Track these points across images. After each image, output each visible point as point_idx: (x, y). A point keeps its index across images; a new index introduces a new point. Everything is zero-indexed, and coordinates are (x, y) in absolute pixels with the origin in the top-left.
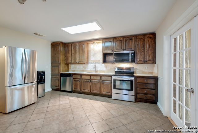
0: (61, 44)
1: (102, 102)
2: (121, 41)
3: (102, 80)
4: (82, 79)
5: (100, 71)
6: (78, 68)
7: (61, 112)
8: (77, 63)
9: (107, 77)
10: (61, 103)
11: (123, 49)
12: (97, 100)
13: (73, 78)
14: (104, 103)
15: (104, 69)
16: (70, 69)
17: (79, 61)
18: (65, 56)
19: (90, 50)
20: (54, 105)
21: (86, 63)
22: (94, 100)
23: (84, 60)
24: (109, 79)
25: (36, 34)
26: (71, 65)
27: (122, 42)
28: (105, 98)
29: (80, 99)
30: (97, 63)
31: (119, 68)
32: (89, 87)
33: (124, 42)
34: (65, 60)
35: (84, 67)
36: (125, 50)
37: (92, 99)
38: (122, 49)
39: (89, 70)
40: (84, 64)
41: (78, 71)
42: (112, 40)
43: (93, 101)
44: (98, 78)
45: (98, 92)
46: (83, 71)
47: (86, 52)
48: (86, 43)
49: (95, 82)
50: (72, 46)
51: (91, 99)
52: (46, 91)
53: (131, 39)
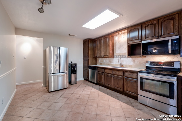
0: (89, 40)
1: (122, 103)
2: (155, 25)
3: (126, 77)
4: (106, 73)
5: (126, 65)
6: (104, 62)
7: (78, 102)
8: (103, 57)
9: (131, 74)
10: (84, 92)
11: (157, 35)
12: (118, 99)
13: (98, 71)
14: (124, 105)
15: (132, 63)
16: (98, 62)
17: (104, 55)
18: (93, 51)
19: (115, 43)
20: (77, 93)
21: (111, 56)
22: (114, 97)
23: (108, 53)
24: (135, 76)
25: (70, 35)
26: (99, 59)
27: (155, 27)
28: (129, 98)
29: (100, 93)
30: (123, 56)
31: (152, 63)
32: (112, 82)
33: (160, 26)
34: (93, 54)
35: (109, 61)
36: (161, 36)
37: (113, 95)
38: (155, 36)
39: (114, 63)
40: (108, 57)
41: (104, 64)
42: (139, 27)
43: (112, 98)
44: (121, 74)
45: (121, 90)
46: (109, 65)
47: (110, 45)
48: (110, 36)
49: (117, 77)
50: (98, 41)
51: (111, 96)
52: (78, 80)
53: (171, 19)
